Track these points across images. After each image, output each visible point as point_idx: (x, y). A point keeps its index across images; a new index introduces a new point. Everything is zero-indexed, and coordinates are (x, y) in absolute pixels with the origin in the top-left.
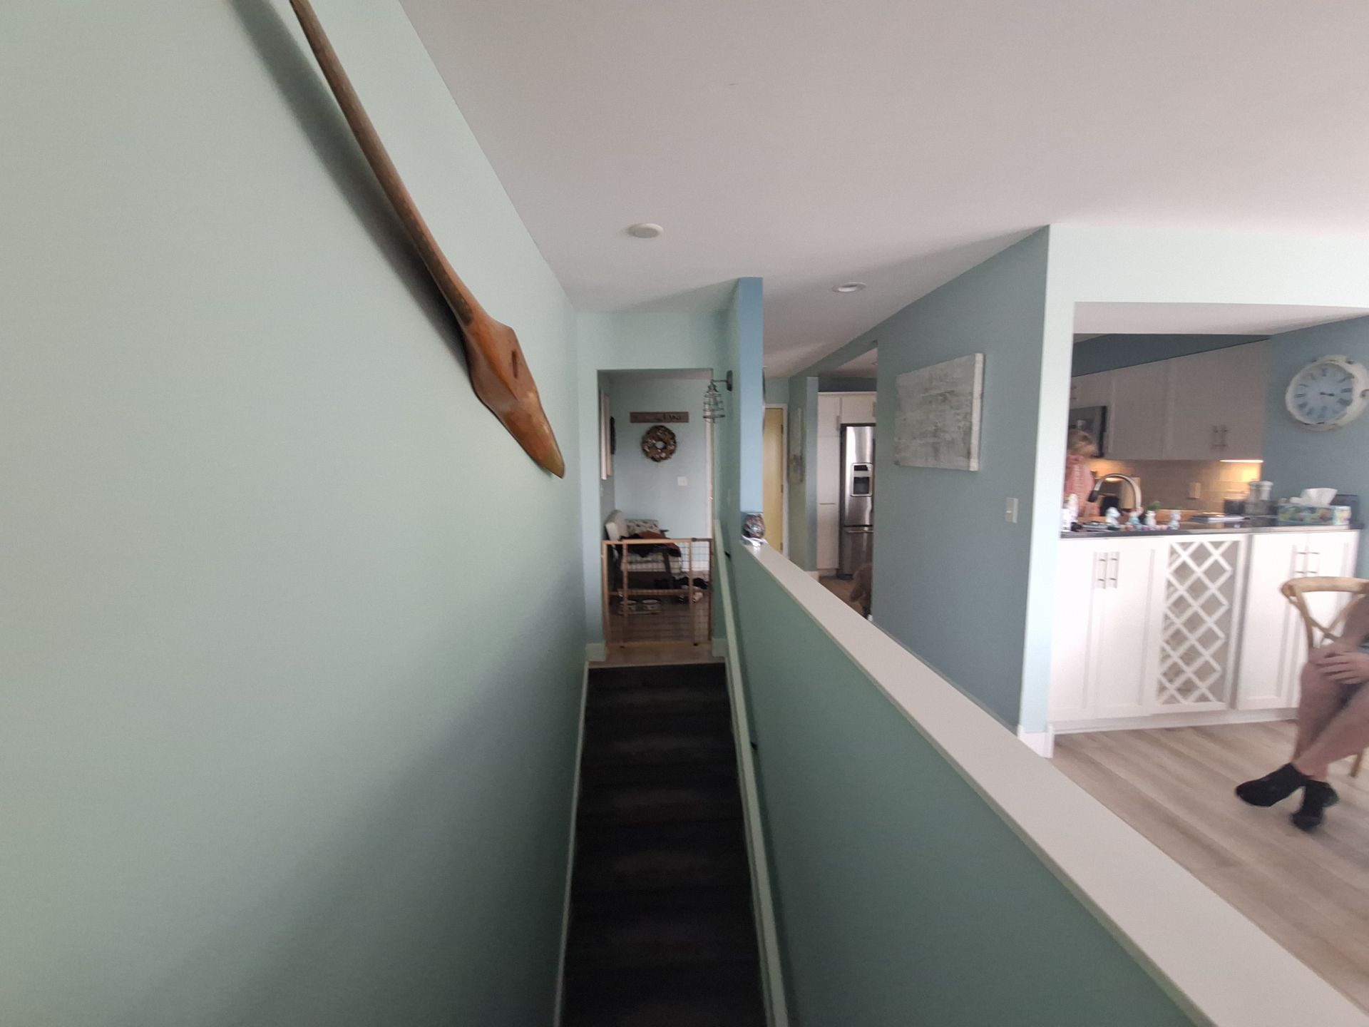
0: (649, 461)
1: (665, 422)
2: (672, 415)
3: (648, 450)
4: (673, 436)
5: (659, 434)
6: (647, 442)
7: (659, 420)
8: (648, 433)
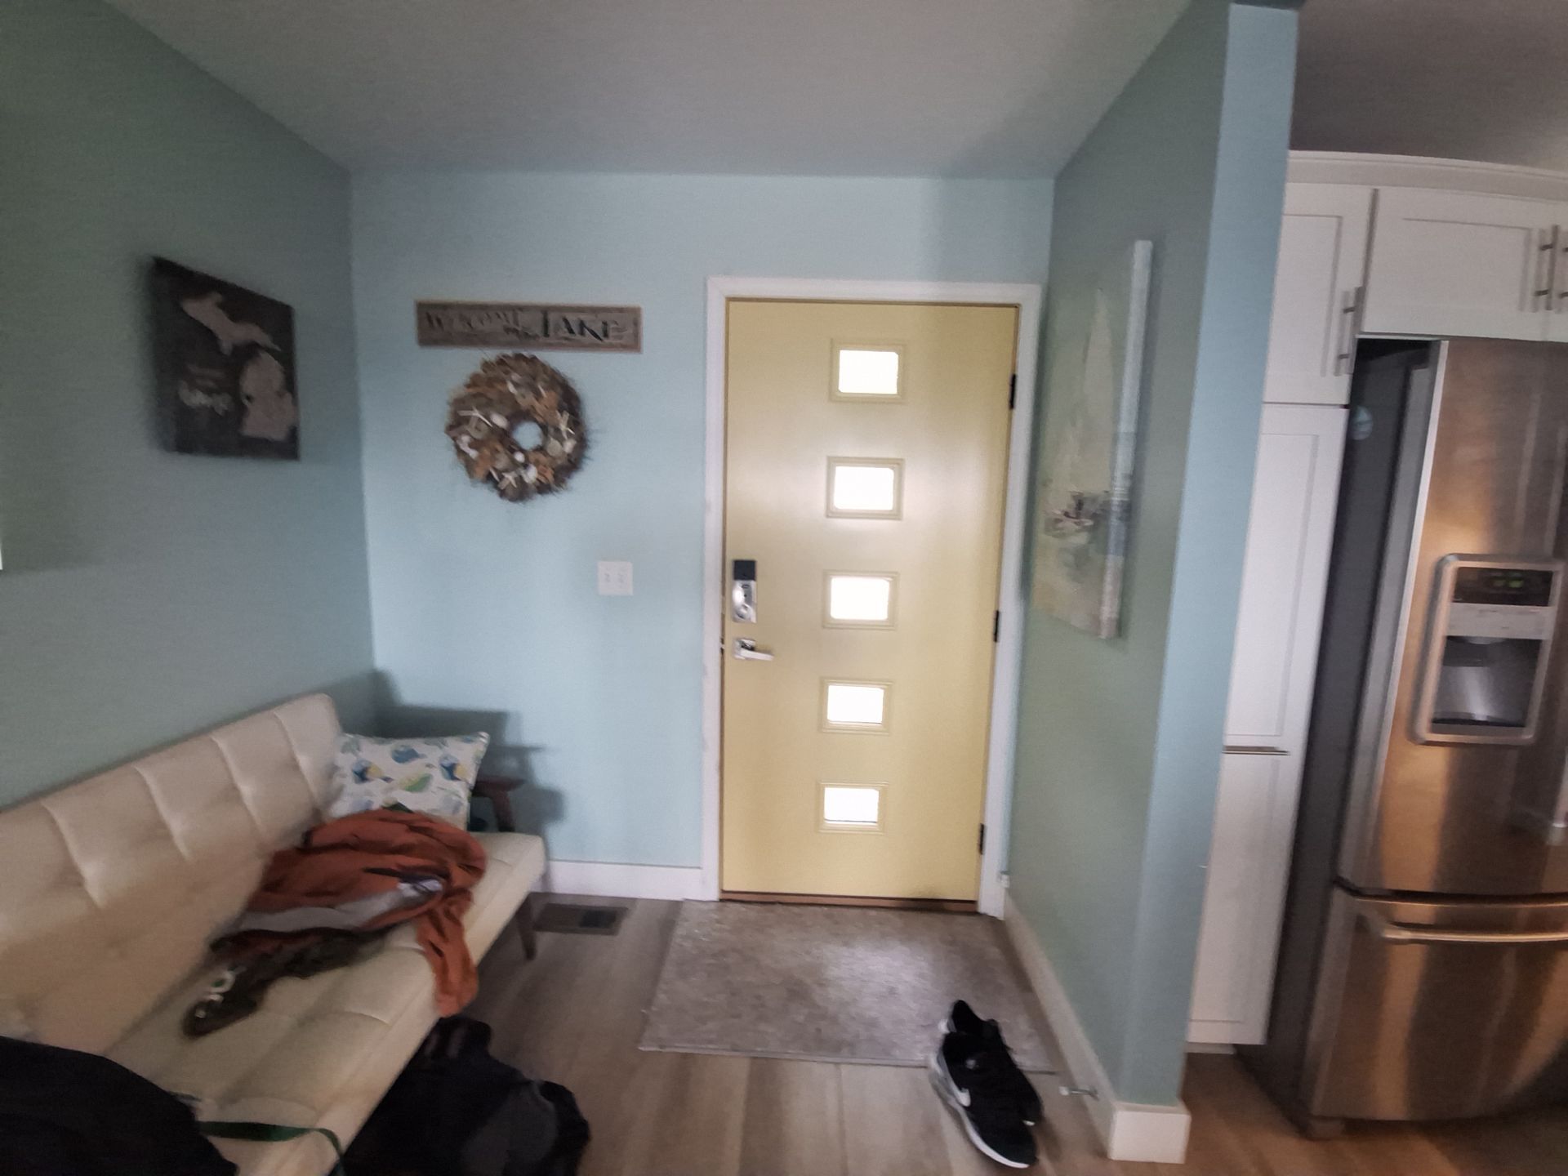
0: (486, 496)
1: (550, 346)
2: (572, 318)
3: (473, 453)
4: (570, 400)
5: (511, 388)
6: (467, 420)
7: (526, 337)
8: (474, 382)
